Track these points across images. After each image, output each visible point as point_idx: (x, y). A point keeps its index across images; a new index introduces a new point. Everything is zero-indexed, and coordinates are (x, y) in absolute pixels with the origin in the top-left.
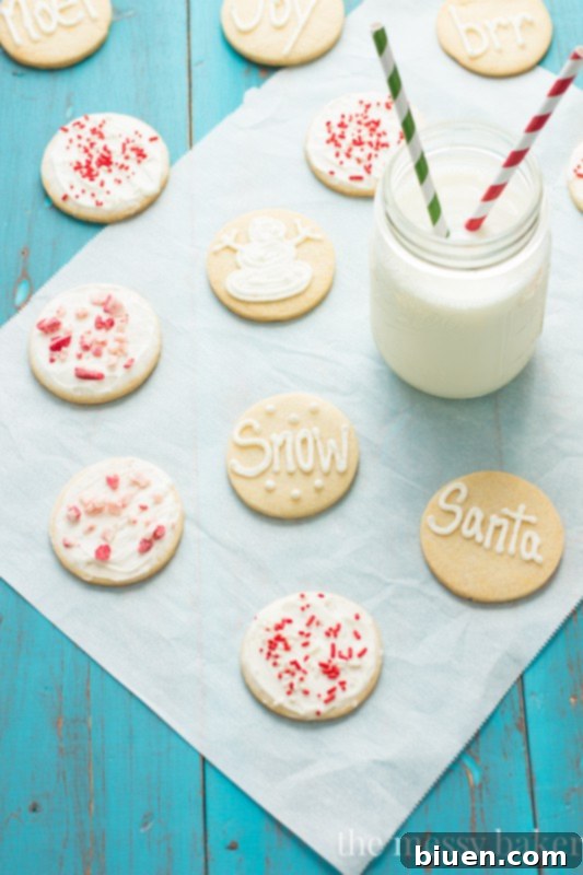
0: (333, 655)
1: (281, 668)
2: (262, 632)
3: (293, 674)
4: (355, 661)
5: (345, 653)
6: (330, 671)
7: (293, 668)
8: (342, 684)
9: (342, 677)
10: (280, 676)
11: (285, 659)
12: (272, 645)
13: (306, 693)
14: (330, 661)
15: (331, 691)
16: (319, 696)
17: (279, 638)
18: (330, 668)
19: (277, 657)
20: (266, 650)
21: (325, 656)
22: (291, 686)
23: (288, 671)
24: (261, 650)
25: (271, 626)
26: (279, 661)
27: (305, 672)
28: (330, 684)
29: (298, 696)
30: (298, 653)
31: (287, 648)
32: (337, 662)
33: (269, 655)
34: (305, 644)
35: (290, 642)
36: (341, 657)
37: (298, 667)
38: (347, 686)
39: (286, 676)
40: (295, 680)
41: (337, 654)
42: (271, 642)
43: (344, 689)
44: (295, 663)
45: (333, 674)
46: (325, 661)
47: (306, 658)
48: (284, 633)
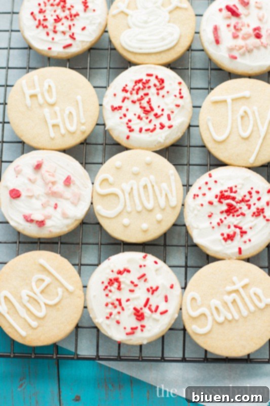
0: (145, 306)
1: (109, 300)
2: (109, 271)
3: (115, 307)
4: (157, 315)
5: (153, 308)
6: (139, 315)
7: (117, 303)
8: (143, 326)
9: (144, 323)
10: (107, 305)
11: (115, 295)
12: (111, 282)
13: (118, 322)
14: (141, 309)
15: (134, 329)
16: (125, 328)
17: (117, 280)
18: (140, 313)
19: (110, 291)
20: (106, 284)
21: (140, 304)
22: (111, 314)
23: (113, 304)
24: (103, 283)
25: (116, 270)
26: (110, 294)
27: (123, 309)
28: (135, 323)
29: (112, 322)
30: (124, 295)
31: (119, 288)
32: (146, 311)
33: (106, 287)
34: (132, 291)
35: (122, 286)
36: (150, 309)
37: (120, 304)
38: (145, 329)
39: (110, 306)
40: (115, 311)
41: (148, 306)
42: (111, 280)
43: (142, 330)
44: (119, 301)
45: (140, 318)
46: (138, 308)
47: (128, 300)
48: (122, 278)
